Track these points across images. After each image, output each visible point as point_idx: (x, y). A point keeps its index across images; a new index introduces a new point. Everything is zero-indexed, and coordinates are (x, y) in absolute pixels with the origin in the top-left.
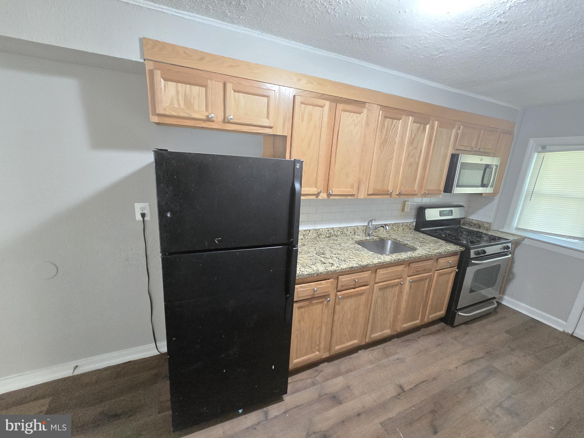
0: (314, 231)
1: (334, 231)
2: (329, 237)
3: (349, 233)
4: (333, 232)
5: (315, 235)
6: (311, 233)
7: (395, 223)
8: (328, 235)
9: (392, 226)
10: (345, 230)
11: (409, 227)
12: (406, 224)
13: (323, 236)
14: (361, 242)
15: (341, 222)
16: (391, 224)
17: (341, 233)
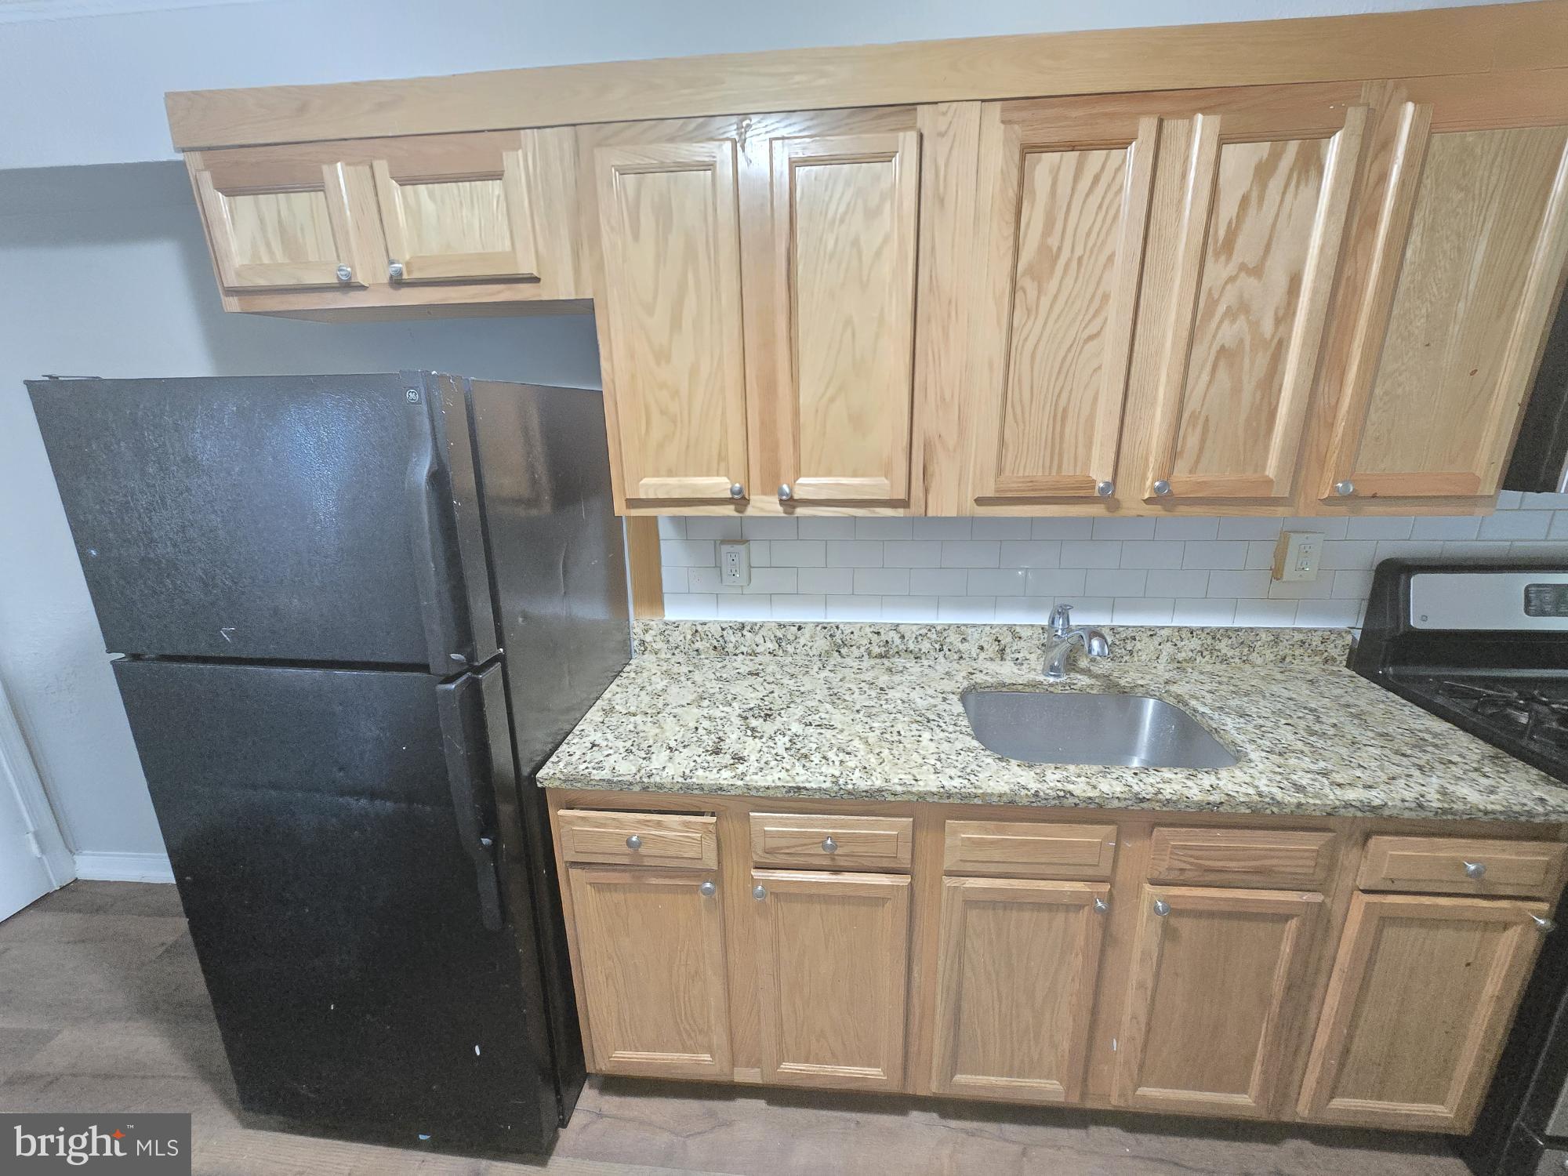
0: (819, 628)
1: (903, 637)
2: (881, 656)
3: (974, 652)
4: (898, 641)
5: (822, 644)
6: (807, 636)
7: (1227, 630)
8: (876, 650)
9: (1209, 641)
10: (954, 638)
11: (1315, 652)
12: (1299, 637)
13: (856, 652)
14: (1005, 689)
15: (938, 602)
16: (1202, 629)
17: (937, 646)
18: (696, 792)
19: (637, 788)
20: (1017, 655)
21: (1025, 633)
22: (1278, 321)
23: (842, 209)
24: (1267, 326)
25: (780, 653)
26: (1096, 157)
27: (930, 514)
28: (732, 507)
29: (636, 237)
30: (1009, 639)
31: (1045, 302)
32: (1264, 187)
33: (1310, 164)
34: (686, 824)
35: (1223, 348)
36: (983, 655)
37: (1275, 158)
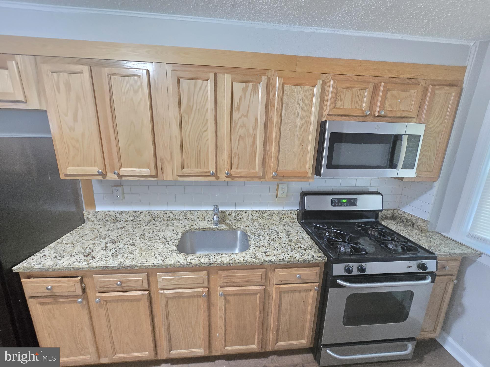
0: (147, 213)
1: (174, 215)
2: (167, 221)
3: (196, 218)
4: (172, 216)
5: (148, 217)
6: (144, 215)
7: (266, 211)
8: (166, 219)
9: (261, 214)
10: (189, 215)
11: (289, 217)
12: (284, 212)
13: (160, 220)
15: (185, 204)
16: (259, 211)
17: (185, 217)
18: (72, 270)
19: (51, 270)
20: (208, 219)
21: (210, 213)
22: (253, 130)
23: (126, 89)
24: (251, 131)
25: (135, 220)
26: (200, 82)
27: (165, 179)
28: (101, 177)
29: (59, 92)
30: (206, 215)
31: (191, 120)
32: (245, 95)
33: (255, 90)
34: (69, 281)
35: (240, 135)
36: (198, 220)
37: (247, 87)
